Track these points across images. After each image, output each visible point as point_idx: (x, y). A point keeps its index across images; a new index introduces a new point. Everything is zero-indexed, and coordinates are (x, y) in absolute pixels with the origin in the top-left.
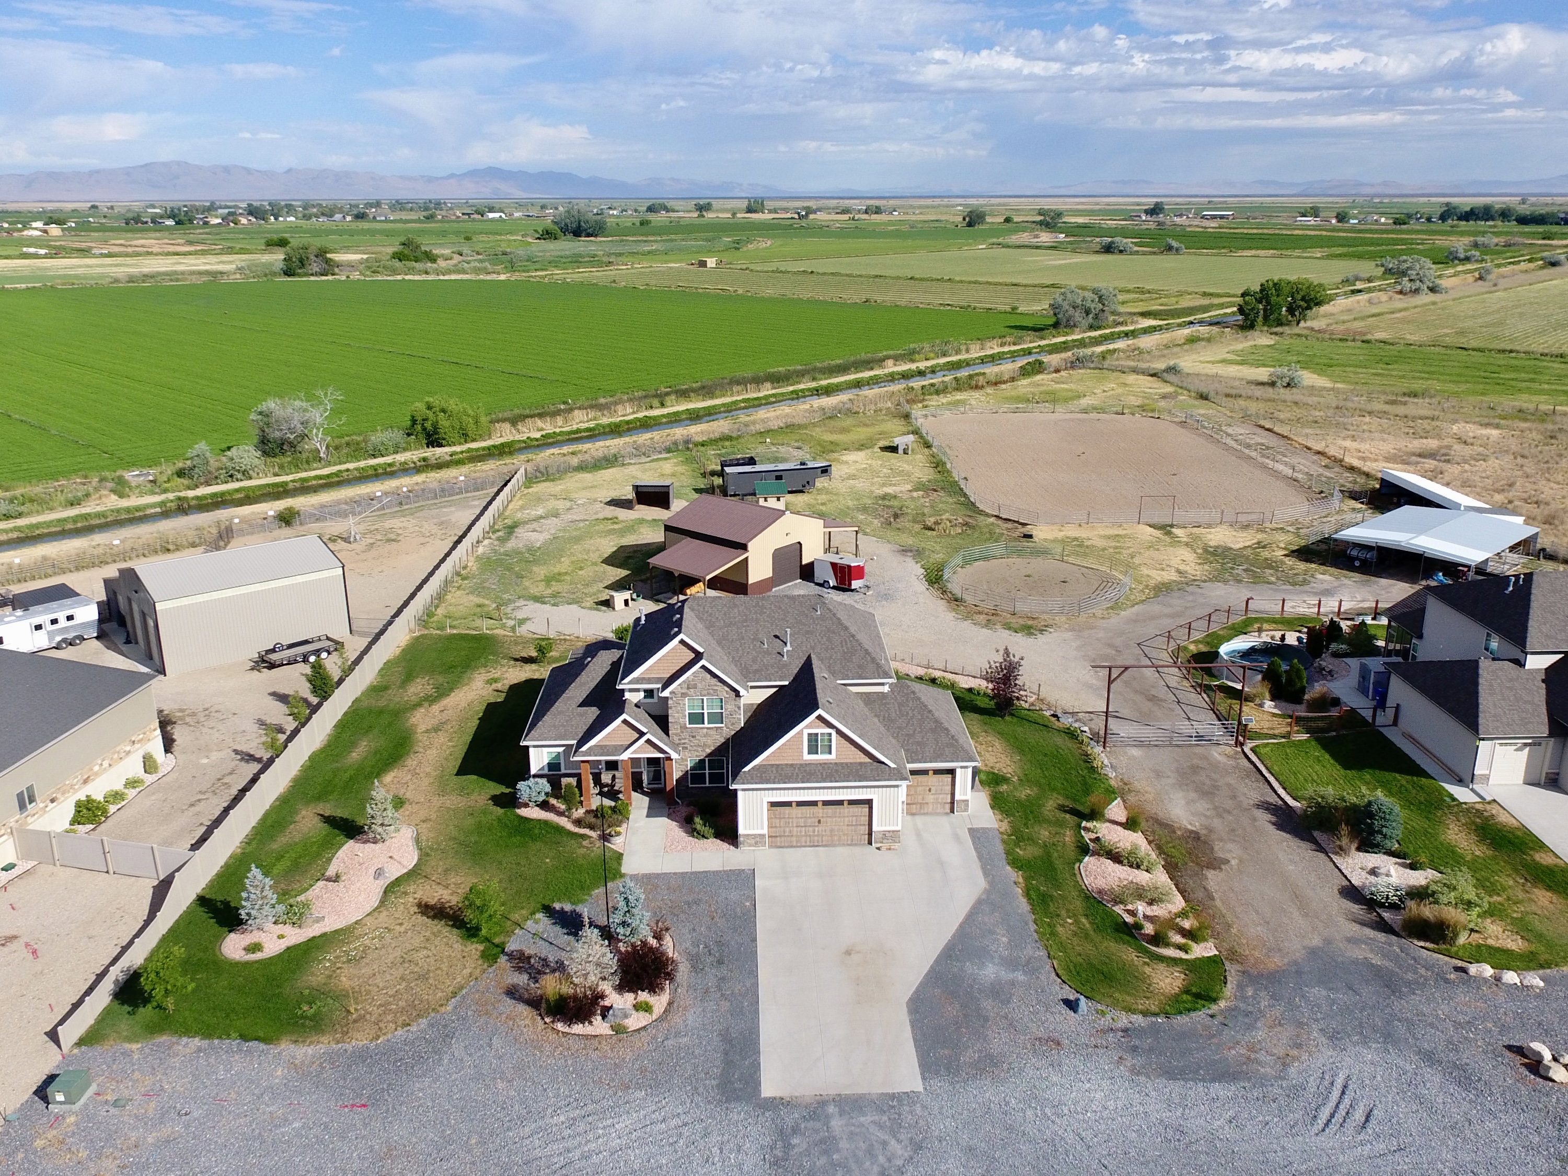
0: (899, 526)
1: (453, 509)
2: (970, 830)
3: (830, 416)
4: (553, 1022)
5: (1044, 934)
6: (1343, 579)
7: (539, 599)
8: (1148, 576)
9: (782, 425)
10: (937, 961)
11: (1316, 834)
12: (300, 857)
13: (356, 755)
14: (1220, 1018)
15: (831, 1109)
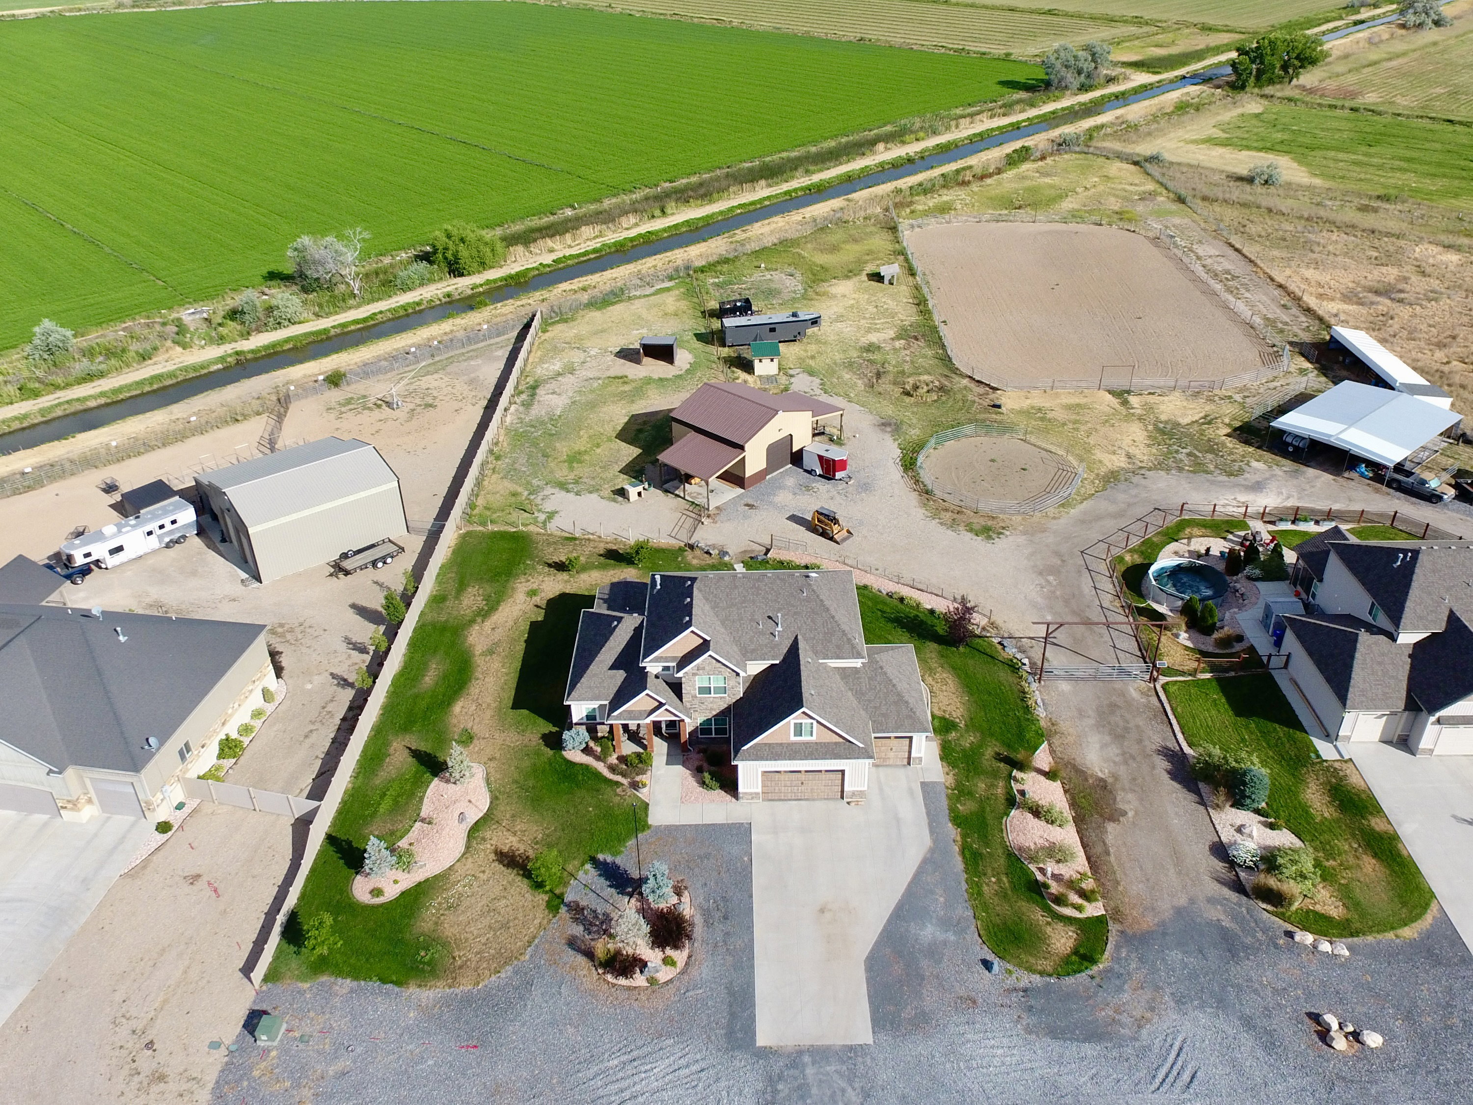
0: (880, 390)
1: (480, 361)
2: (922, 783)
3: (821, 228)
4: (604, 973)
5: (973, 895)
6: (1275, 467)
7: (562, 486)
8: (1100, 462)
9: (776, 241)
10: (889, 921)
11: (1201, 785)
12: (399, 796)
13: (429, 679)
14: (1098, 980)
15: (807, 1059)
